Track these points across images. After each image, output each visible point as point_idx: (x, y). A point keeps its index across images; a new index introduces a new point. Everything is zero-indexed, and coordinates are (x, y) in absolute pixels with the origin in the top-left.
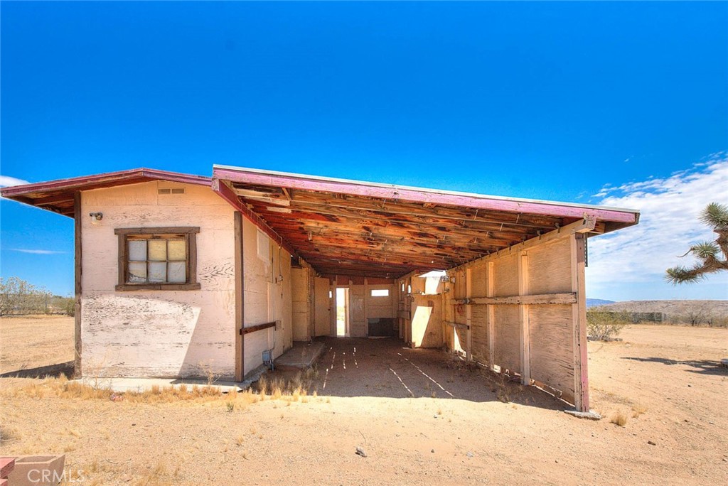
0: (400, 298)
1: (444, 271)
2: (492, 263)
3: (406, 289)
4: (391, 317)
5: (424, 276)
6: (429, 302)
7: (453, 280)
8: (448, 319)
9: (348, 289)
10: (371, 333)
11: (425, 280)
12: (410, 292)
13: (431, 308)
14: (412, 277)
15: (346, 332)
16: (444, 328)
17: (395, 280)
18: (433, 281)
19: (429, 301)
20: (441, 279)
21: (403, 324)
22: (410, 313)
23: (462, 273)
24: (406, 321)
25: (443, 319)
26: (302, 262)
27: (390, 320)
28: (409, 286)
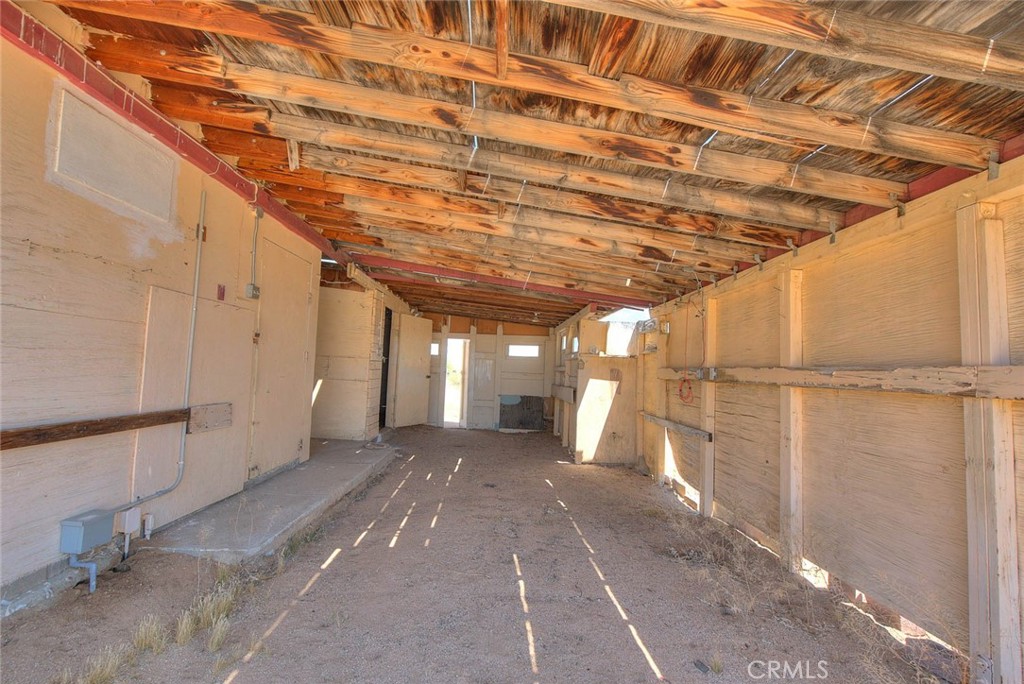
0: (558, 363)
1: (647, 310)
2: (800, 274)
3: (570, 345)
4: (541, 396)
5: (604, 319)
6: (612, 371)
7: (667, 328)
8: (649, 407)
9: (468, 341)
10: (504, 423)
11: (606, 326)
12: (576, 349)
13: (615, 384)
14: (582, 322)
15: (462, 418)
16: (640, 426)
17: (551, 329)
18: (621, 330)
19: (614, 369)
20: (637, 328)
21: (561, 410)
22: (575, 392)
23: (693, 310)
24: (566, 405)
25: (640, 407)
26: (354, 272)
27: (539, 400)
28: (576, 339)
